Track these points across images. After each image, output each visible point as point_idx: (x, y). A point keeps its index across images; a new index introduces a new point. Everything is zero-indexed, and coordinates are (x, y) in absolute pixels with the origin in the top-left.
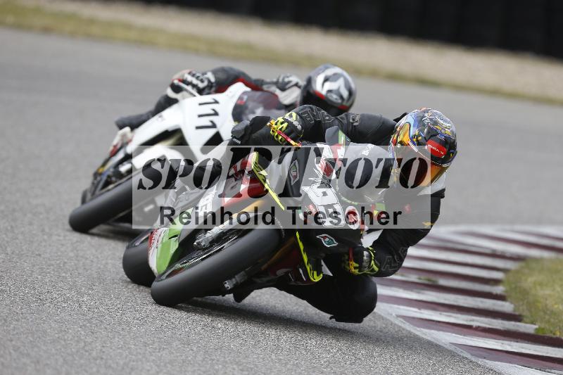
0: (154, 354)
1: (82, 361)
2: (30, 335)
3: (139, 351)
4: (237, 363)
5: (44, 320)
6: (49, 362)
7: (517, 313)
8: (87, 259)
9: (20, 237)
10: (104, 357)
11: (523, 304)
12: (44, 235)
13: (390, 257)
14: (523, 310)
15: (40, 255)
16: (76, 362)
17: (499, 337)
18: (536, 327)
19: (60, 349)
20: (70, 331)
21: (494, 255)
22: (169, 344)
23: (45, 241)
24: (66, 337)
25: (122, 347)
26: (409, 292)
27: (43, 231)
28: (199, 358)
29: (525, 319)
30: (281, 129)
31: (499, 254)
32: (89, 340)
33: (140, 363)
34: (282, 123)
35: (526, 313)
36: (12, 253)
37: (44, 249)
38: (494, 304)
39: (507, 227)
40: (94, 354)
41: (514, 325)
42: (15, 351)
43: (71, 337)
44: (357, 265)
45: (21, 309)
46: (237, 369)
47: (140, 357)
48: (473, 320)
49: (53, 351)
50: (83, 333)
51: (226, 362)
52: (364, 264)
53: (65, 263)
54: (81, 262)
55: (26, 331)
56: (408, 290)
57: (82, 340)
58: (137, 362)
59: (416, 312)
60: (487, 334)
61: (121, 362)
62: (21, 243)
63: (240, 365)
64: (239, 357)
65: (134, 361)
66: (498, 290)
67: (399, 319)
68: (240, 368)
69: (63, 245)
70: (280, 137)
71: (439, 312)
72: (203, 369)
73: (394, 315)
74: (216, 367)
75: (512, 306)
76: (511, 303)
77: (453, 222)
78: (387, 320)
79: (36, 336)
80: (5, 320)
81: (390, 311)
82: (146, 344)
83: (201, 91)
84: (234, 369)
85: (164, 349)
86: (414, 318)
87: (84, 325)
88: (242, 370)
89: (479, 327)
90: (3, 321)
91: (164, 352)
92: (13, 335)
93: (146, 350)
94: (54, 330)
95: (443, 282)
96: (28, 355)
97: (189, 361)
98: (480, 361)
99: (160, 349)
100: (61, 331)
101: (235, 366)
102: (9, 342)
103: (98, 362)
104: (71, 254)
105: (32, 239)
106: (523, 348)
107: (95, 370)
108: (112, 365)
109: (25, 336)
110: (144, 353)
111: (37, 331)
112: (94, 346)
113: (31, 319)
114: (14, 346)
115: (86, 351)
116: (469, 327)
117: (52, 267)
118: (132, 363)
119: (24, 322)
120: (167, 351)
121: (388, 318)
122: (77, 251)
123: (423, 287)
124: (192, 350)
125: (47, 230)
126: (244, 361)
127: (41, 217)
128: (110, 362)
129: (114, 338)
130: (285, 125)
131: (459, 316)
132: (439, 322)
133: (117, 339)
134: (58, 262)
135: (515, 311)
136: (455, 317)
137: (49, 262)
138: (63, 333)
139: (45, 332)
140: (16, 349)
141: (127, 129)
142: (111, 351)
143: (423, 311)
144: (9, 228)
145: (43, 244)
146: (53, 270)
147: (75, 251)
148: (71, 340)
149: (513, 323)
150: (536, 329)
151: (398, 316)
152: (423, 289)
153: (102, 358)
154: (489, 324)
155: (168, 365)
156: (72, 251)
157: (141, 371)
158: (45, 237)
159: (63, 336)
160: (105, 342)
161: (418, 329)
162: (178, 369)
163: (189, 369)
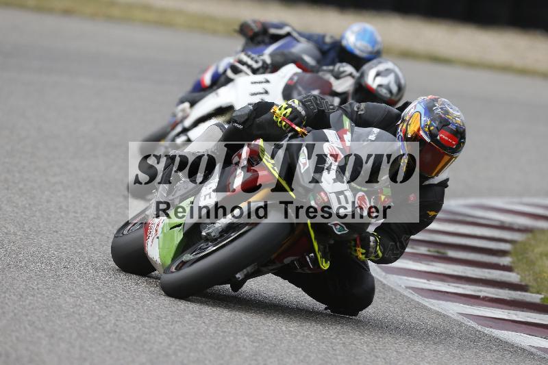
0: (167, 327)
1: (96, 335)
2: (45, 310)
3: (152, 324)
4: (248, 335)
5: (60, 295)
6: (63, 336)
7: (523, 283)
8: (103, 235)
9: (38, 214)
10: (118, 330)
11: (530, 275)
12: (61, 212)
13: (393, 243)
14: (528, 280)
15: (57, 232)
16: (90, 336)
17: (505, 307)
18: (543, 296)
19: (75, 323)
20: (85, 305)
21: (502, 227)
22: (183, 317)
23: (62, 217)
24: (81, 311)
25: (135, 321)
26: (419, 264)
27: (60, 208)
28: (212, 330)
29: (531, 289)
30: (284, 115)
31: (507, 225)
32: (103, 314)
33: (152, 336)
34: (286, 109)
35: (532, 283)
36: (30, 230)
37: (61, 226)
38: (501, 275)
39: (516, 200)
40: (108, 327)
41: (520, 295)
42: (30, 325)
43: (85, 311)
44: (364, 251)
45: (38, 284)
46: (247, 340)
47: (153, 330)
48: (481, 291)
49: (68, 325)
50: (97, 307)
51: (237, 334)
52: (371, 249)
53: (81, 239)
54: (98, 239)
55: (42, 306)
56: (417, 262)
57: (96, 314)
58: (150, 335)
59: (425, 283)
60: (494, 304)
61: (134, 335)
62: (39, 220)
63: (251, 337)
64: (250, 329)
65: (146, 334)
66: (505, 261)
67: (409, 290)
68: (251, 339)
69: (80, 222)
70: (284, 123)
71: (446, 284)
72: (215, 341)
73: (403, 286)
74: (228, 339)
75: (519, 276)
76: (518, 274)
77: (462, 195)
78: (396, 291)
79: (51, 311)
80: (21, 296)
81: (399, 283)
82: (159, 318)
83: (255, 71)
84: (245, 340)
85: (177, 322)
86: (422, 289)
87: (99, 300)
88: (253, 342)
89: (486, 297)
90: (19, 297)
91: (177, 325)
92: (29, 310)
93: (159, 323)
94: (69, 305)
95: (452, 254)
96: (43, 329)
97: (201, 333)
98: (487, 330)
99: (173, 322)
100: (76, 305)
101: (246, 338)
102: (24, 317)
103: (111, 335)
104: (88, 231)
105: (49, 216)
106: (528, 317)
107: (108, 343)
108: (125, 338)
109: (40, 311)
110: (157, 326)
111: (52, 306)
112: (108, 320)
113: (46, 295)
114: (29, 321)
115: (100, 325)
116: (477, 297)
117: (68, 243)
118: (145, 336)
119: (40, 298)
120: (179, 324)
121: (398, 289)
122: (94, 227)
123: (432, 259)
124: (204, 323)
125: (64, 207)
126: (255, 333)
127: (59, 194)
128: (124, 335)
129: (128, 312)
130: (289, 110)
131: (467, 286)
132: (447, 293)
133: (130, 313)
134: (74, 239)
135: (521, 281)
136: (463, 288)
137: (66, 238)
138: (78, 308)
139: (60, 306)
140: (32, 323)
141: (187, 105)
142: (124, 324)
143: (431, 282)
144: (27, 206)
145: (61, 221)
146: (70, 246)
147: (92, 228)
148: (86, 314)
149: (519, 293)
150: (542, 299)
151: (407, 288)
152: (432, 261)
153: (115, 332)
154: (497, 295)
155: (181, 338)
156: (89, 228)
157: (154, 343)
158: (63, 214)
159: (79, 310)
160: (119, 316)
161: (427, 300)
162: (190, 341)
163: (201, 341)
